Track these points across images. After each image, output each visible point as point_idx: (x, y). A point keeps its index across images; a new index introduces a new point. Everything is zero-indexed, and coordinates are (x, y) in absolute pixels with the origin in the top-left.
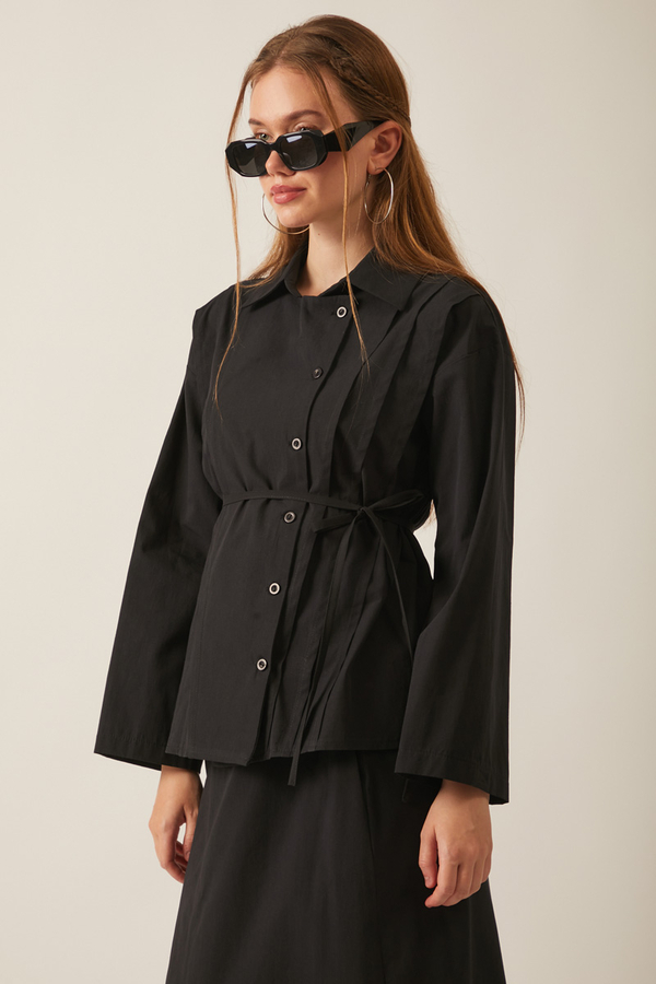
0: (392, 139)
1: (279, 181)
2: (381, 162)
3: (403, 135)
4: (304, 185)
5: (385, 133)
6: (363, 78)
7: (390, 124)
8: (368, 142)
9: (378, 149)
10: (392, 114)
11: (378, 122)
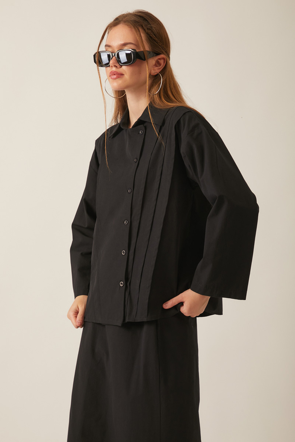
0: (162, 62)
1: (114, 69)
2: (156, 71)
3: (167, 62)
4: (124, 73)
5: (159, 59)
6: (155, 35)
7: (162, 56)
8: (152, 61)
9: (156, 65)
10: (164, 52)
11: (158, 54)
